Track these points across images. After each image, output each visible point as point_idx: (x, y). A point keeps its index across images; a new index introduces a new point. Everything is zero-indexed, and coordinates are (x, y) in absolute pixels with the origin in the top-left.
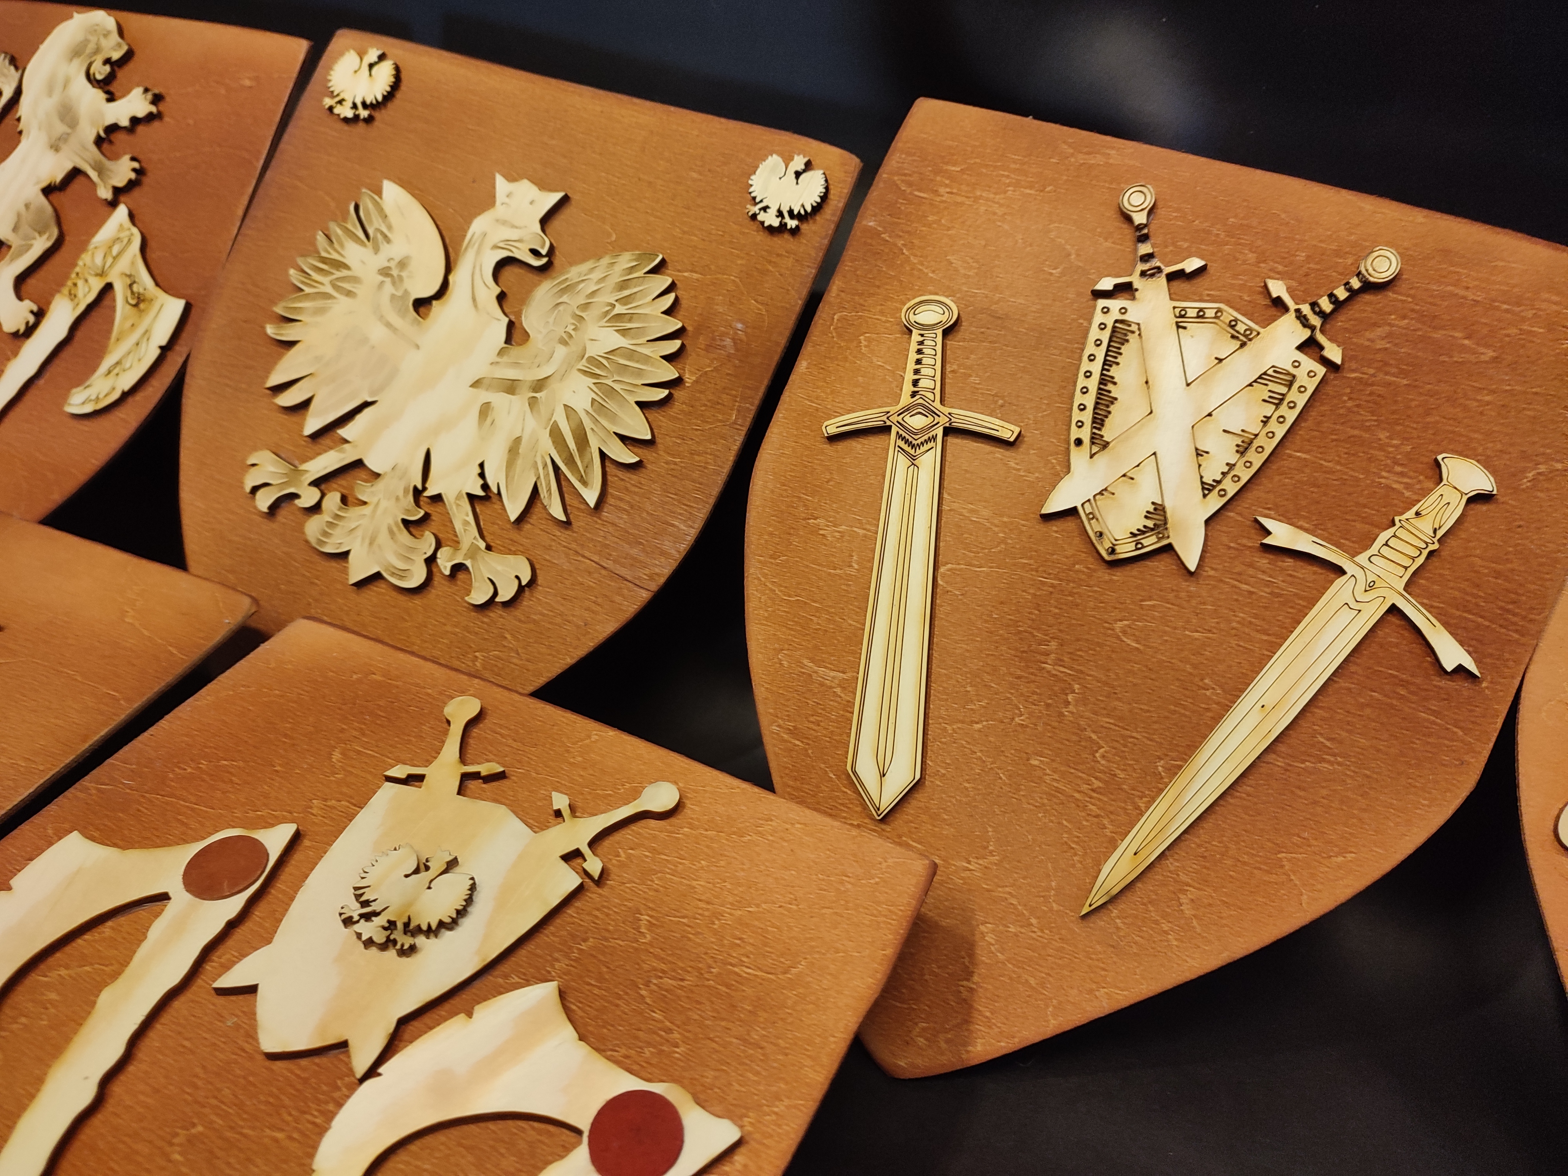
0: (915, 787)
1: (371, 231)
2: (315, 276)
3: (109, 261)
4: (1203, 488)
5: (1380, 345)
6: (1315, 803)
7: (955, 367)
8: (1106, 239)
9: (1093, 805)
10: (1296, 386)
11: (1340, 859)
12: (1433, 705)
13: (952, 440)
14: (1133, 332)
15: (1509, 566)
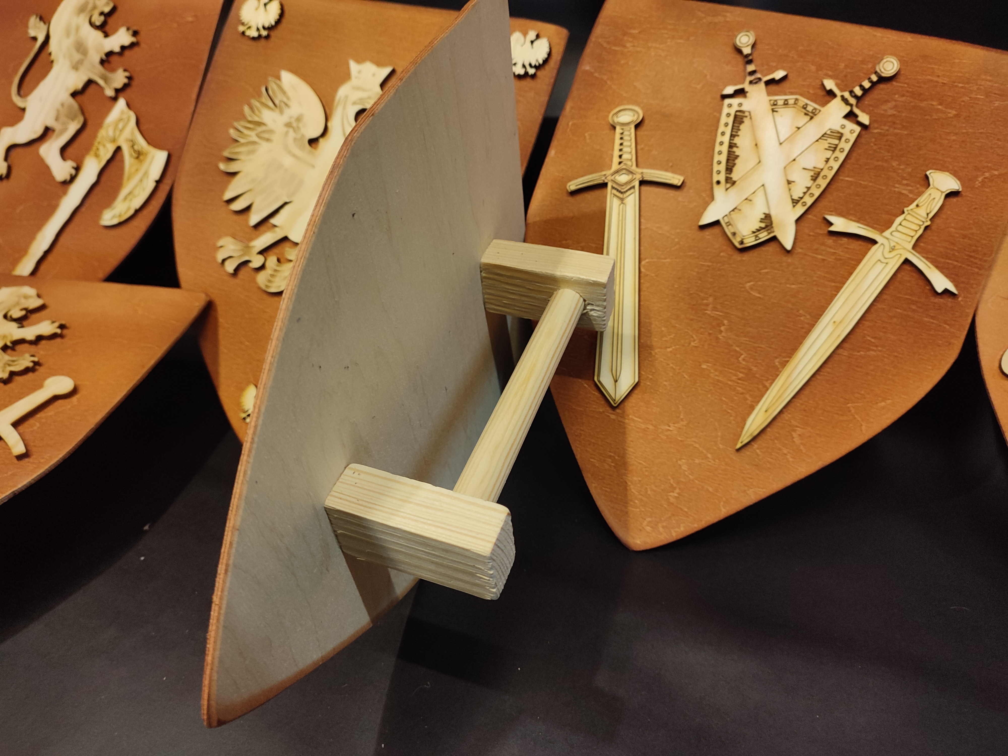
0: (635, 387)
1: (277, 102)
2: (246, 132)
3: (118, 133)
4: (793, 203)
5: (890, 112)
6: (867, 374)
7: (642, 146)
8: (727, 65)
9: (740, 387)
10: (843, 139)
11: (883, 404)
12: (932, 313)
13: (645, 188)
14: (746, 117)
15: (971, 231)
